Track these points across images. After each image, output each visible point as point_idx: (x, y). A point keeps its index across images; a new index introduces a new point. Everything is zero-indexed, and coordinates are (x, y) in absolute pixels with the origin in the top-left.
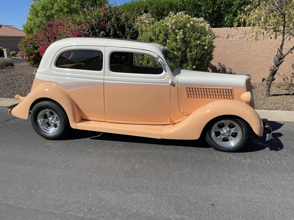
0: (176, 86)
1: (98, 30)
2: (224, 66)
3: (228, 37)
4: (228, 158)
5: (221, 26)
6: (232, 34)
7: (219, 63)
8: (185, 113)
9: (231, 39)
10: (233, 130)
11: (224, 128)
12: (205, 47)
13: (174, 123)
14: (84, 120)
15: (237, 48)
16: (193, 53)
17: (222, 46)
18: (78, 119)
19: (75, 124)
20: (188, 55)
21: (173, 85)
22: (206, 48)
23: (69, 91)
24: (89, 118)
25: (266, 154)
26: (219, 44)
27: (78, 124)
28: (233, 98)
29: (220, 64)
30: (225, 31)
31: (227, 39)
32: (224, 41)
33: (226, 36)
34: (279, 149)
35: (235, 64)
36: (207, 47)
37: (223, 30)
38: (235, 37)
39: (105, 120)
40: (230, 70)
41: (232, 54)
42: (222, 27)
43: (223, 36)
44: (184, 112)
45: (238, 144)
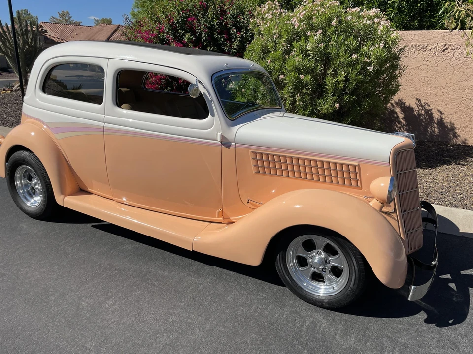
0: (232, 148)
1: (183, 32)
2: (426, 106)
3: (445, 50)
4: (308, 324)
5: (432, 27)
6: (454, 43)
7: (417, 99)
8: (251, 203)
9: (451, 55)
10: (333, 261)
11: (316, 251)
12: (368, 68)
13: (229, 221)
14: (82, 191)
15: (462, 74)
16: (340, 78)
17: (432, 68)
18: (68, 189)
19: (62, 196)
20: (329, 81)
21: (225, 143)
22: (370, 69)
23: (57, 137)
24: (89, 190)
25: (407, 330)
26: (425, 63)
27: (67, 198)
28: (359, 185)
29: (419, 100)
30: (440, 36)
31: (443, 53)
32: (435, 58)
33: (440, 47)
34: (451, 322)
35: (456, 106)
36: (372, 67)
37: (436, 36)
38: (460, 50)
39: (111, 197)
40: (440, 114)
41: (450, 85)
42: (435, 30)
43: (434, 46)
44: (248, 202)
45: (338, 295)
